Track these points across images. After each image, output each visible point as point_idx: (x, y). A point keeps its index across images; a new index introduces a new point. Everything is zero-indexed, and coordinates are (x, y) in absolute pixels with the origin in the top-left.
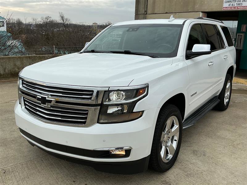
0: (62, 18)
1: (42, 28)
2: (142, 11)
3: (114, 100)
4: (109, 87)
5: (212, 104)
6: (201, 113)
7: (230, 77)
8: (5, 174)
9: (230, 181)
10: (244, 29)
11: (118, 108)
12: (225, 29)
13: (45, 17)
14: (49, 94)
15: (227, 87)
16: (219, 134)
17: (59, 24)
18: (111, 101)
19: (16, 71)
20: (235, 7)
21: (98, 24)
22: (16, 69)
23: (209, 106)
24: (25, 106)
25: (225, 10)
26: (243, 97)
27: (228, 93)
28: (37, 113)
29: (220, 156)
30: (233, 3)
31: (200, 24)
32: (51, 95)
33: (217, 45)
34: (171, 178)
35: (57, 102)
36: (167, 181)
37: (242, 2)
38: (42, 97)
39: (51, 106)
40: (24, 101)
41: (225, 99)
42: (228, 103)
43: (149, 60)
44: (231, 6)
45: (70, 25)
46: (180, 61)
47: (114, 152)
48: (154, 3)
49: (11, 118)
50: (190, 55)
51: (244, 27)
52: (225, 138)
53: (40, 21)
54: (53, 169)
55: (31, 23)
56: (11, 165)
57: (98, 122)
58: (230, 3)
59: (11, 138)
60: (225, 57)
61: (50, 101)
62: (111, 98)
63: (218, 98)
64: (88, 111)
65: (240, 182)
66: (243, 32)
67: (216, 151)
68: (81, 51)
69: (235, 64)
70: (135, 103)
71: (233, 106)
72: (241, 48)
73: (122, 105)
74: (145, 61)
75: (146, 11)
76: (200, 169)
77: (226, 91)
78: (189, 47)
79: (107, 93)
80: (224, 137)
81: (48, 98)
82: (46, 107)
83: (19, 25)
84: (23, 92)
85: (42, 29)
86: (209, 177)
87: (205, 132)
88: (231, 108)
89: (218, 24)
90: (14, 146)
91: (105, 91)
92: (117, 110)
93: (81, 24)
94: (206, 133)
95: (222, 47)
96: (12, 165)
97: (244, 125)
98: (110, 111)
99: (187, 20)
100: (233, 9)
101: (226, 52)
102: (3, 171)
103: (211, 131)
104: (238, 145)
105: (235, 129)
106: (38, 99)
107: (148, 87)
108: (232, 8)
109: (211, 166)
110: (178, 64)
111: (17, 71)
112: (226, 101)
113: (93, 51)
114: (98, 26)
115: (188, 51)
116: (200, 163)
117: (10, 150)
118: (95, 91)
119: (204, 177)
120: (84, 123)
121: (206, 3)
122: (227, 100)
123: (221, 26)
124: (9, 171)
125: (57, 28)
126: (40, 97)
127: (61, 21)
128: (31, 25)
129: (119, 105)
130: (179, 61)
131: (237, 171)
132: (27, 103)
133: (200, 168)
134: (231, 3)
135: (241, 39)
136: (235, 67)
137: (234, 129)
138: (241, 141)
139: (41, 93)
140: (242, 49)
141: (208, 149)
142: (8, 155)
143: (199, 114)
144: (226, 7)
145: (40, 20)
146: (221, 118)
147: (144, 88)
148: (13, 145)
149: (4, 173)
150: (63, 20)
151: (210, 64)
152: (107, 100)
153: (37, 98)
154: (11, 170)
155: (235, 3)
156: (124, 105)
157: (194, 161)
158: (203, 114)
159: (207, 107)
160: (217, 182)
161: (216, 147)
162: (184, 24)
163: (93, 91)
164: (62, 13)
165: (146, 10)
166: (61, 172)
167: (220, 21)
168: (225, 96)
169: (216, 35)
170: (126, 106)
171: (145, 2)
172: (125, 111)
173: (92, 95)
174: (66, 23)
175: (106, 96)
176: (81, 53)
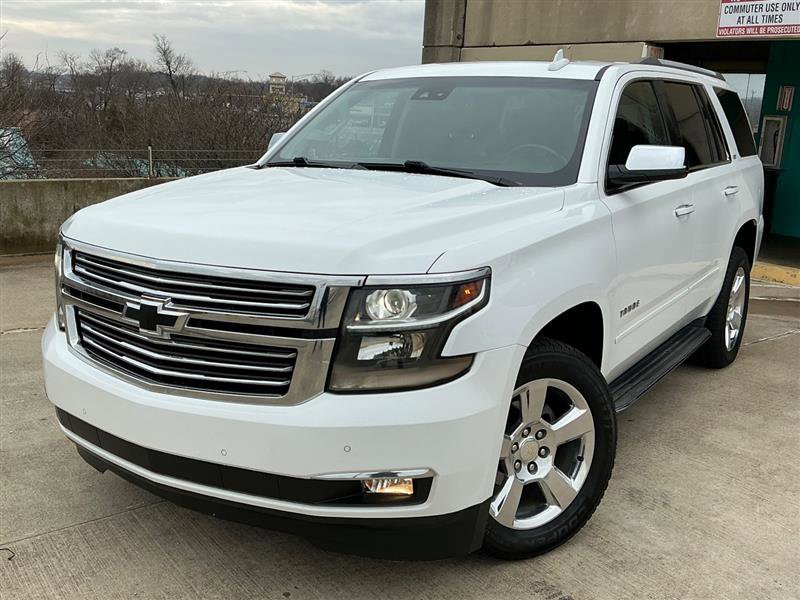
0: (165, 54)
1: (92, 88)
2: (447, 35)
3: (381, 316)
4: (367, 276)
5: (683, 344)
6: (651, 370)
7: (745, 255)
8: (14, 563)
9: (751, 583)
10: (786, 101)
11: (391, 344)
12: (729, 99)
13: (104, 51)
14: (166, 297)
15: (735, 289)
16: (708, 439)
17: (151, 74)
18: (371, 322)
19: (17, 230)
20: (759, 27)
21: (289, 79)
22: (19, 224)
23: (678, 349)
24: (82, 338)
25: (727, 36)
26: (786, 324)
27: (739, 310)
28: (124, 358)
29: (716, 508)
30: (750, 14)
31: (650, 81)
32: (175, 301)
33: (703, 151)
34: (560, 574)
35: (193, 322)
36: (550, 583)
37: (780, 12)
38: (142, 306)
39: (174, 337)
40: (79, 319)
41: (727, 328)
42: (737, 341)
43: (488, 192)
44: (745, 24)
45: (193, 79)
46: (587, 200)
47: (376, 487)
48: (488, 8)
49: (14, 384)
50: (618, 181)
51: (787, 96)
52: (729, 453)
53: (88, 66)
54: (174, 546)
55: (54, 72)
56: (29, 534)
57: (327, 389)
58: (741, 15)
59: (22, 448)
60: (729, 191)
61: (171, 320)
62: (371, 311)
63: (705, 326)
64: (295, 351)
65: (783, 586)
66: (782, 113)
67: (701, 492)
68: (259, 162)
69: (761, 216)
70: (446, 328)
71: (752, 354)
72: (776, 165)
73: (405, 333)
74: (478, 196)
75: (461, 37)
76: (654, 548)
77: (731, 301)
78: (618, 152)
79: (358, 294)
80: (726, 449)
81: (164, 308)
82: (154, 338)
83: (12, 78)
84: (74, 291)
85: (92, 93)
86: (684, 572)
87: (666, 433)
88: (747, 361)
89: (709, 81)
90: (33, 474)
91: (353, 289)
92: (389, 351)
93: (229, 77)
94: (669, 435)
95: (720, 156)
96: (33, 533)
97: (789, 414)
98: (368, 352)
99: (607, 67)
100: (752, 34)
101: (733, 175)
102: (7, 555)
103: (685, 430)
104: (772, 473)
105: (764, 425)
106: (131, 313)
107: (489, 277)
108: (748, 31)
109: (689, 540)
110: (581, 208)
111: (22, 232)
112: (730, 335)
113: (300, 163)
114: (289, 85)
115: (613, 168)
116: (653, 529)
117: (22, 487)
118: (318, 286)
119: (669, 572)
120: (283, 390)
121: (661, 12)
122: (734, 333)
123: (714, 88)
124: (26, 553)
125: (146, 88)
126: (138, 307)
127: (161, 67)
128: (56, 77)
129: (398, 332)
130: (584, 198)
131: (773, 553)
132: (89, 329)
133: (654, 545)
134: (747, 15)
135: (776, 135)
136: (760, 225)
137: (760, 426)
138: (783, 463)
139: (139, 294)
140: (778, 168)
141: (678, 485)
142: (17, 504)
143: (643, 377)
144: (730, 28)
145: (86, 63)
146: (714, 389)
147: (475, 282)
148: (31, 472)
149: (10, 559)
150: (168, 63)
151: (681, 211)
152: (357, 319)
153: (125, 310)
154: (31, 549)
155: (760, 14)
156: (413, 335)
157: (634, 522)
158: (655, 377)
159: (669, 353)
160: (710, 588)
161: (703, 481)
162: (598, 79)
163: (313, 288)
164: (163, 38)
165: (460, 33)
166: (201, 555)
167: (714, 73)
168: (728, 319)
169: (699, 117)
170: (416, 340)
171: (457, 5)
172: (416, 354)
173: (309, 299)
174: (177, 73)
175: (354, 304)
176: (259, 167)
